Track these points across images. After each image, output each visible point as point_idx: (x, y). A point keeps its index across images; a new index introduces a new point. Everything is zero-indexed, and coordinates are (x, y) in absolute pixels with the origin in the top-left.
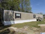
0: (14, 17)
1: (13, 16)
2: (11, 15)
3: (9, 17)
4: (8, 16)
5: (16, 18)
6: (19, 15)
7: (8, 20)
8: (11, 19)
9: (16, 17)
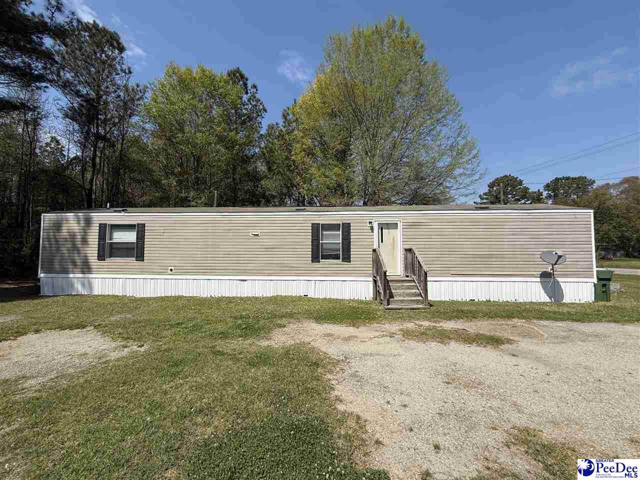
0: (92, 251)
1: (85, 241)
2: (73, 236)
3: (64, 250)
4: (57, 241)
5: (101, 257)
6: (130, 237)
7: (57, 267)
8: (74, 263)
9: (108, 250)
